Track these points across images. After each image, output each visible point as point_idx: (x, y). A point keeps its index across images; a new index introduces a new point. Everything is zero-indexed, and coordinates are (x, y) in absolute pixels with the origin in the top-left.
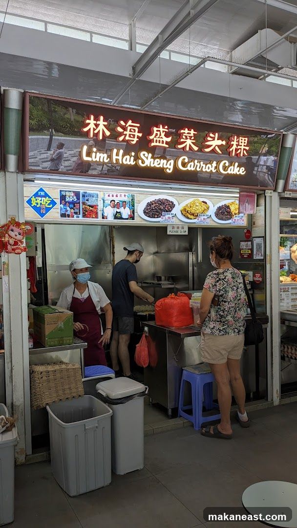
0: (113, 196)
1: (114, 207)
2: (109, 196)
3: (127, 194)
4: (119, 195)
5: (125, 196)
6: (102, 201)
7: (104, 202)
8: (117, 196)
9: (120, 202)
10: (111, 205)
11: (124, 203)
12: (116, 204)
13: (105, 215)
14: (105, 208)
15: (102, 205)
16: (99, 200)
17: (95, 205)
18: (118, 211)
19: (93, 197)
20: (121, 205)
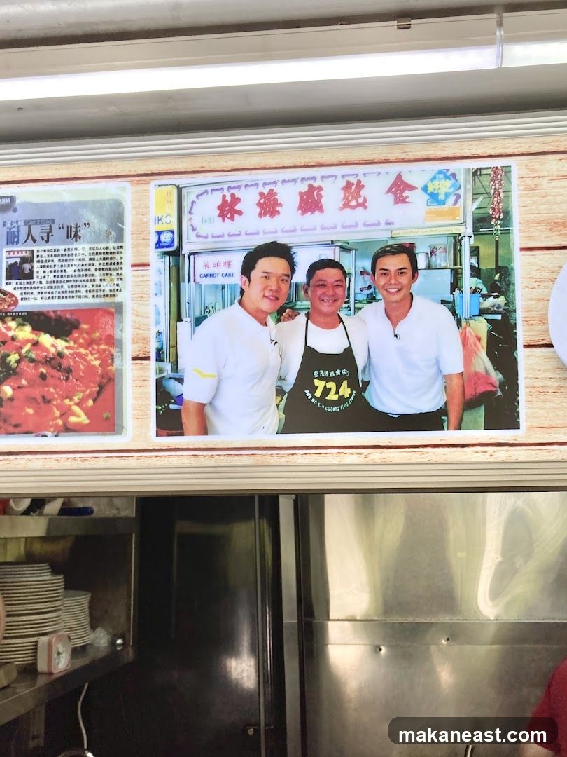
0: (269, 206)
1: (284, 311)
2: (229, 209)
3: (416, 175)
4: (332, 195)
5: (399, 189)
6: (159, 266)
7: (177, 276)
8: (310, 202)
9: (347, 261)
10: (255, 293)
11: (394, 263)
12: (300, 277)
13: (192, 391)
14: (184, 327)
15: (161, 302)
16: (128, 256)
17: (91, 314)
18: (328, 342)
19: (73, 234)
20: (358, 285)
